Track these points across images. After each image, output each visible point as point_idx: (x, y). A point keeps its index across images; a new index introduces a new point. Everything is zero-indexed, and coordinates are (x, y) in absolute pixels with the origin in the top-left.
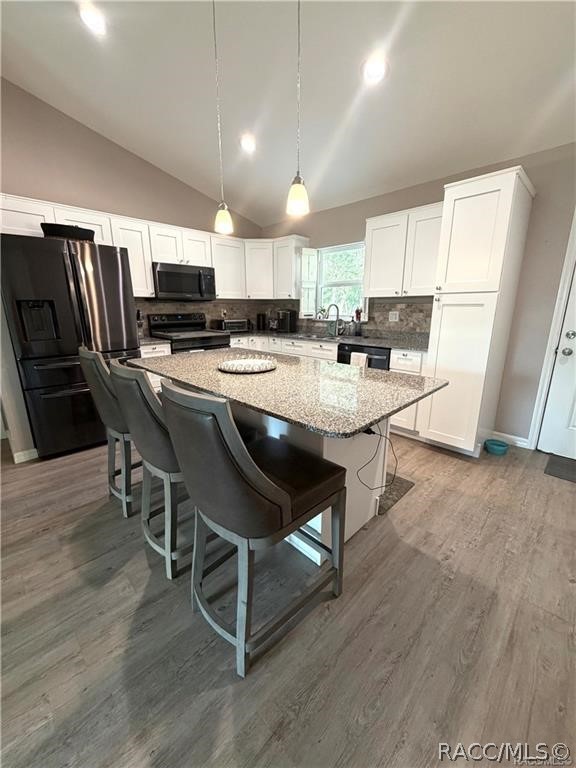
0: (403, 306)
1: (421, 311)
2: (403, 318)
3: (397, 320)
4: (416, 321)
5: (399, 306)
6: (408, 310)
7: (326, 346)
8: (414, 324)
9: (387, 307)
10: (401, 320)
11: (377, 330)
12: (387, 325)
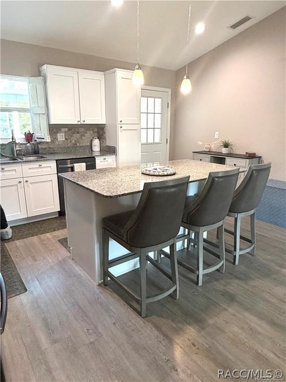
0: (66, 129)
1: (78, 133)
2: (67, 138)
3: (64, 139)
4: (76, 139)
5: (63, 130)
6: (70, 132)
7: (44, 164)
8: (75, 141)
9: (55, 130)
10: (66, 139)
11: (50, 148)
12: (57, 143)
